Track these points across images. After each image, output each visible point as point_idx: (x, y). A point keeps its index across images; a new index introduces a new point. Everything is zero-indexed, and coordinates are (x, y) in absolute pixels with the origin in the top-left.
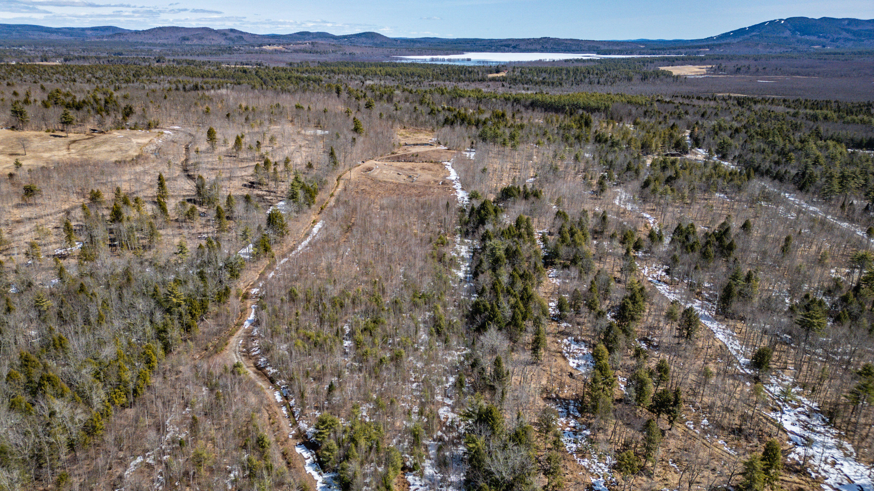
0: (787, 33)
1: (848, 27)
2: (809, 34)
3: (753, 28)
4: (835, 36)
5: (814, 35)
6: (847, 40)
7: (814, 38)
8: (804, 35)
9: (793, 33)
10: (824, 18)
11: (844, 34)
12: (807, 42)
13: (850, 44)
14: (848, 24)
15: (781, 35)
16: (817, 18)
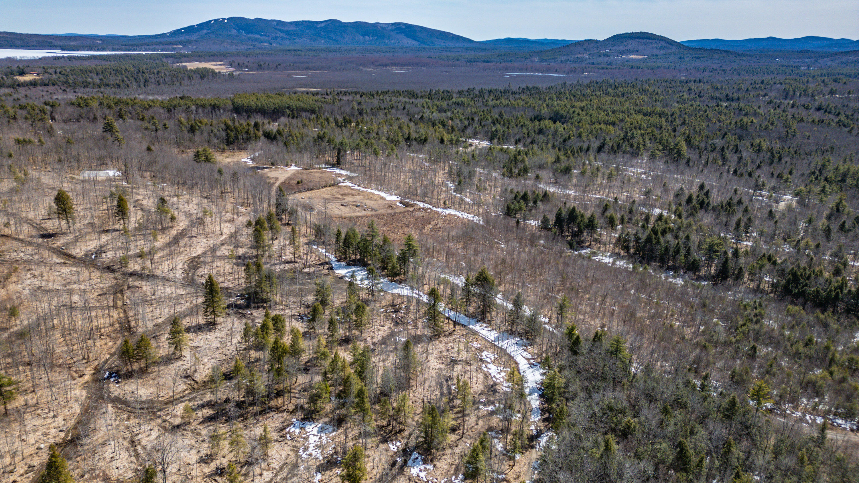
0: (234, 32)
1: (278, 27)
2: (252, 33)
3: (201, 26)
4: (274, 35)
5: (256, 33)
6: (283, 38)
7: (258, 36)
8: (248, 33)
9: (238, 31)
10: (257, 18)
11: (279, 34)
12: (256, 40)
13: (287, 42)
14: (277, 25)
15: (230, 33)
16: (252, 18)
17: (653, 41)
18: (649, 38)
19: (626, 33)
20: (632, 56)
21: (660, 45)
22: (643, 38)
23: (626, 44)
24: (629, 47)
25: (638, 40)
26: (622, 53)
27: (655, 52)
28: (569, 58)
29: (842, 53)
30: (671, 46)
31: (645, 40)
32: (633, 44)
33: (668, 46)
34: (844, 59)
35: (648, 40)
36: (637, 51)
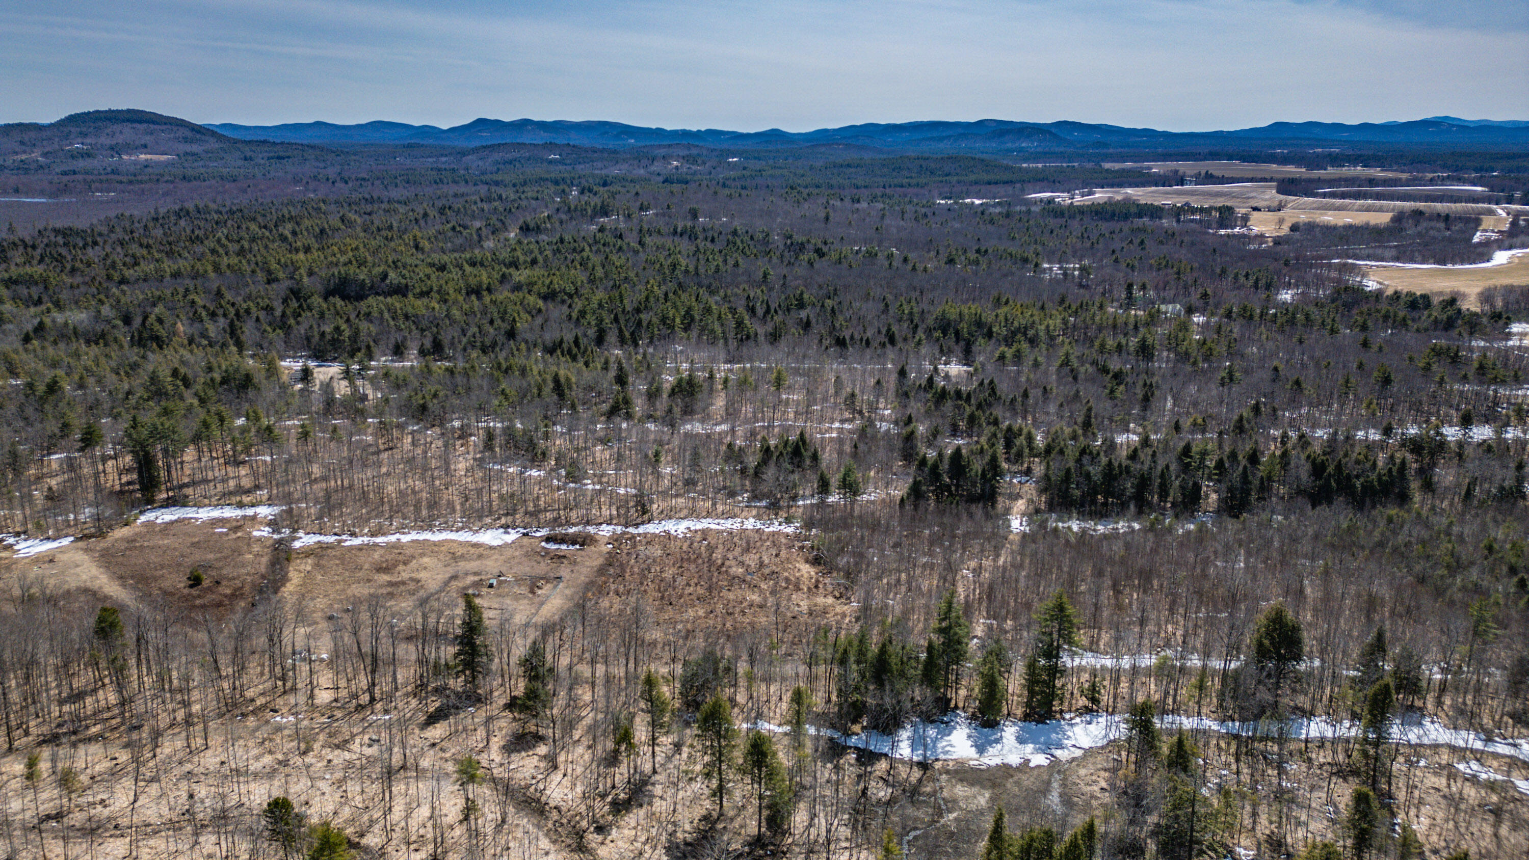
17: (164, 127)
18: (154, 122)
19: (98, 112)
20: (142, 156)
21: (181, 135)
22: (140, 122)
23: (108, 131)
24: (120, 139)
25: (130, 125)
26: (116, 150)
27: (189, 148)
29: (484, 147)
30: (203, 137)
31: (145, 125)
32: (126, 134)
33: (198, 136)
34: (497, 156)
35: (152, 126)
36: (145, 146)
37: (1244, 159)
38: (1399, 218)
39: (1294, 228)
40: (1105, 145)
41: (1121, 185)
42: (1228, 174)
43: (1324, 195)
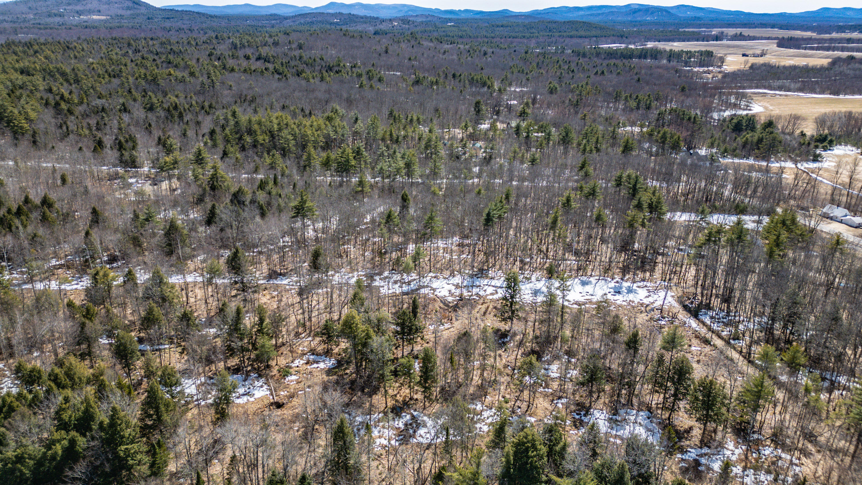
21: (126, 5)
24: (89, 7)
26: (79, 13)
27: (120, 12)
28: (6, 18)
32: (93, 4)
33: (136, 6)
36: (99, 11)
37: (781, 28)
38: (836, 61)
39: (752, 67)
40: (699, 18)
41: (673, 40)
42: (758, 35)
43: (805, 49)
